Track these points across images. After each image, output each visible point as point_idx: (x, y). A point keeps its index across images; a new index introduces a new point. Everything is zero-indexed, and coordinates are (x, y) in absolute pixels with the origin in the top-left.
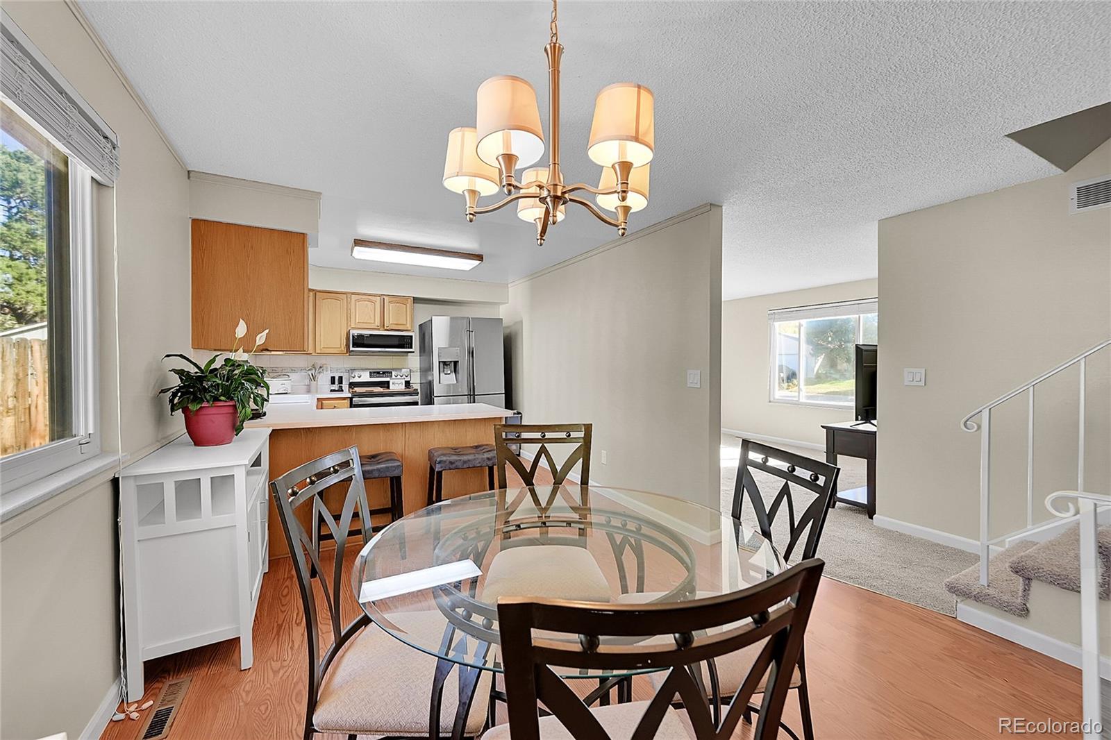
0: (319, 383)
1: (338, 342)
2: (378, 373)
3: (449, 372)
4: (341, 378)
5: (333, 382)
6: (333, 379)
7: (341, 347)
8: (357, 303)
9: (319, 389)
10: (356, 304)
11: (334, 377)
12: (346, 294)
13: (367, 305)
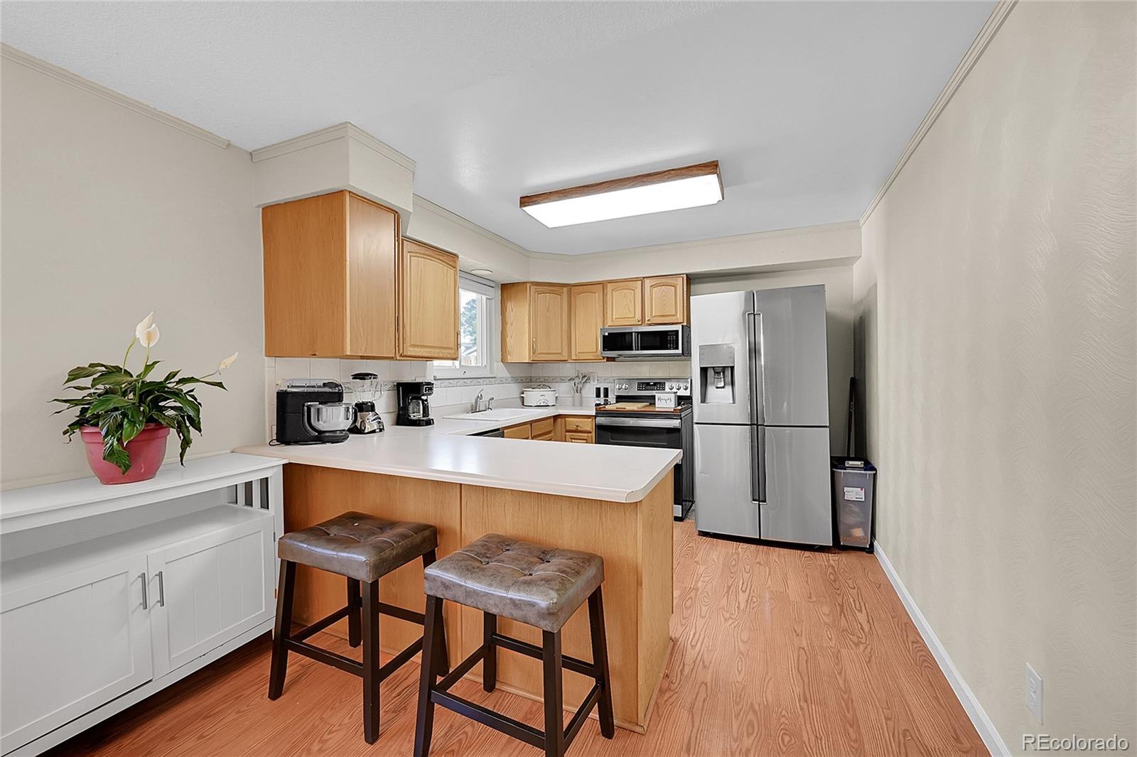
0: (584, 395)
1: (593, 343)
2: (648, 384)
3: (722, 385)
4: (606, 390)
5: (598, 395)
6: (598, 390)
7: (597, 352)
8: (614, 293)
9: (584, 402)
10: (612, 294)
11: (599, 388)
12: (603, 284)
13: (625, 295)
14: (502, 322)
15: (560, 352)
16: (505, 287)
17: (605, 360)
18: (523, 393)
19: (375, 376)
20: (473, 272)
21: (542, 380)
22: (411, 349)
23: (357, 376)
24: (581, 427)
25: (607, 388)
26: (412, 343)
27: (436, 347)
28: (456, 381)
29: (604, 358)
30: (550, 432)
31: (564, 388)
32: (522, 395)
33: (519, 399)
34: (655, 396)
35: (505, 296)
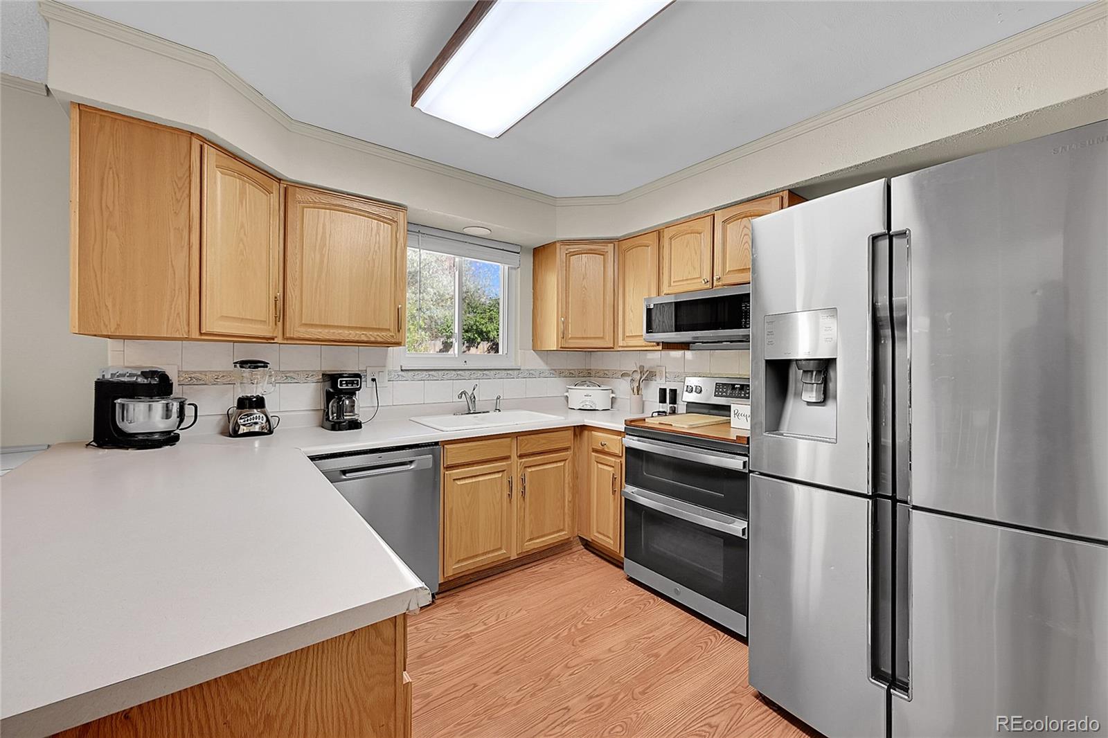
2: (731, 387)
4: (674, 392)
5: (663, 400)
6: (663, 392)
8: (673, 242)
10: (671, 244)
11: (665, 390)
12: (659, 232)
13: (688, 243)
14: (534, 299)
15: (601, 336)
16: (540, 253)
17: (660, 348)
18: (567, 392)
19: (265, 365)
20: (466, 231)
21: (601, 374)
22: (302, 329)
23: (243, 364)
24: (608, 448)
25: (676, 390)
26: (303, 322)
27: (356, 328)
28: (440, 372)
29: (658, 344)
30: (566, 449)
31: (623, 387)
32: (566, 394)
33: (563, 398)
34: (730, 406)
35: (537, 263)
